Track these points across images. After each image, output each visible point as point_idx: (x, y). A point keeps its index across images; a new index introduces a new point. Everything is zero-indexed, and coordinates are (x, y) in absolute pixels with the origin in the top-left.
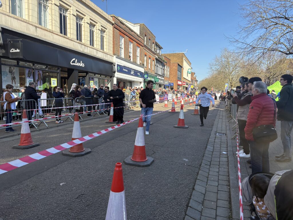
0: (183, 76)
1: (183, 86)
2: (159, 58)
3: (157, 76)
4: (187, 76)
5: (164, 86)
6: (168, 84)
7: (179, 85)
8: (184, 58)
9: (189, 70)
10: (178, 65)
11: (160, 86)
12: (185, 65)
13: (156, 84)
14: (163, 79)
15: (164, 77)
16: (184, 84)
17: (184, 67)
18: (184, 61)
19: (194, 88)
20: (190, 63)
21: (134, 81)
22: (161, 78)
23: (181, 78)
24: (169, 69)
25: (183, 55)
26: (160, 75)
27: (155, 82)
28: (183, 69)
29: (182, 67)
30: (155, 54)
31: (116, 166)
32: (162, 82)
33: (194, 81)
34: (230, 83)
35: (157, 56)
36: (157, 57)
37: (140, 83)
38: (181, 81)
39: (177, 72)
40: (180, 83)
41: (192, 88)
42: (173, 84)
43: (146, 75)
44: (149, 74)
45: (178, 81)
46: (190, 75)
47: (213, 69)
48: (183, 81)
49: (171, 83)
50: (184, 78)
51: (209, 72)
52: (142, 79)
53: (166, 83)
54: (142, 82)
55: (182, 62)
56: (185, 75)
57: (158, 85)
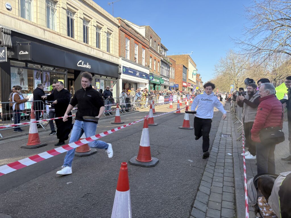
0: (188, 77)
1: (188, 88)
2: (165, 60)
3: (162, 77)
4: (193, 78)
5: (169, 87)
6: (173, 85)
7: (184, 86)
8: (189, 60)
9: (194, 72)
10: (184, 66)
11: (165, 87)
12: (191, 67)
13: (161, 85)
14: (168, 80)
15: (169, 78)
16: (189, 86)
17: (189, 68)
18: (189, 62)
19: (199, 90)
20: (195, 65)
21: (139, 83)
22: (166, 80)
23: (186, 80)
24: (174, 70)
25: (188, 56)
26: (165, 77)
27: (161, 83)
28: (188, 70)
29: (187, 69)
30: (160, 56)
31: (122, 166)
32: (167, 83)
33: (199, 83)
34: (236, 84)
35: (162, 57)
36: (162, 59)
37: (146, 84)
38: (186, 83)
39: (182, 74)
40: (185, 84)
41: (197, 89)
42: (178, 85)
43: (151, 76)
44: (154, 75)
45: (183, 82)
46: (195, 77)
47: (218, 70)
48: (188, 82)
49: (176, 85)
50: (189, 79)
51: (214, 73)
52: (147, 80)
53: (172, 84)
54: (147, 84)
55: (187, 63)
56: (190, 77)
57: (163, 87)
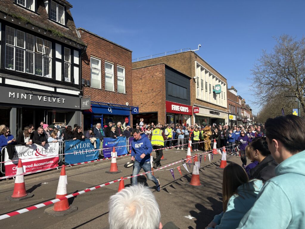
1: (196, 116)
8: (196, 62)
18: (197, 68)
22: (52, 90)
23: (186, 100)
28: (195, 82)
29: (190, 78)
38: (187, 106)
46: (223, 98)
48: (194, 105)
50: (197, 99)
55: (191, 69)
